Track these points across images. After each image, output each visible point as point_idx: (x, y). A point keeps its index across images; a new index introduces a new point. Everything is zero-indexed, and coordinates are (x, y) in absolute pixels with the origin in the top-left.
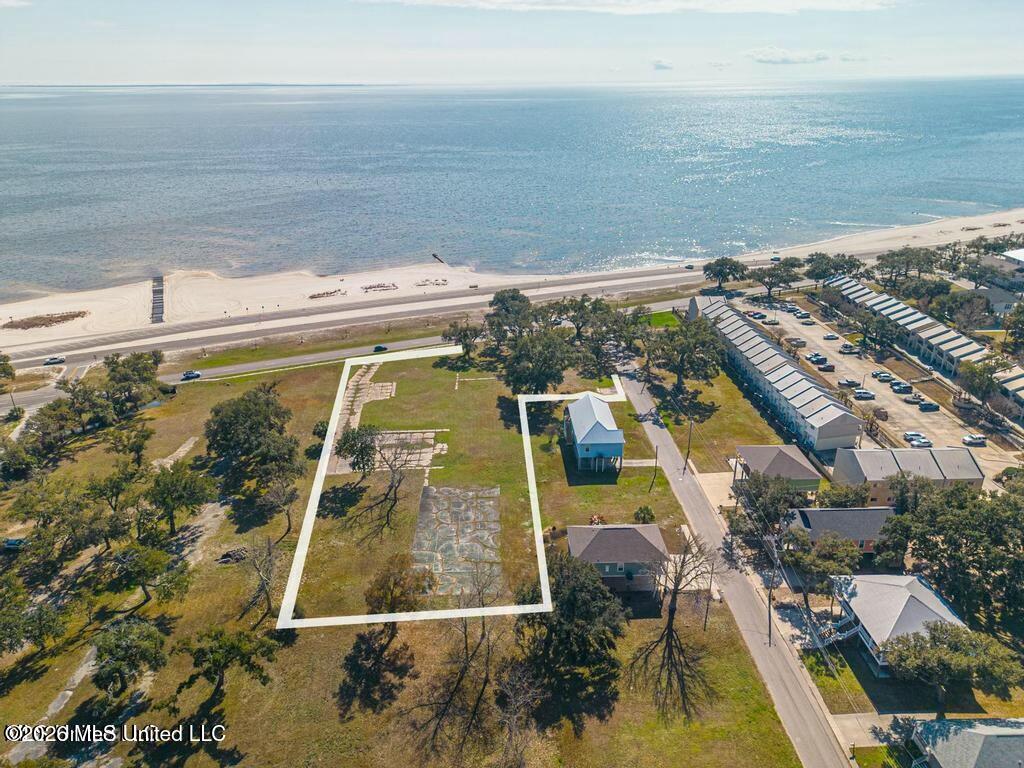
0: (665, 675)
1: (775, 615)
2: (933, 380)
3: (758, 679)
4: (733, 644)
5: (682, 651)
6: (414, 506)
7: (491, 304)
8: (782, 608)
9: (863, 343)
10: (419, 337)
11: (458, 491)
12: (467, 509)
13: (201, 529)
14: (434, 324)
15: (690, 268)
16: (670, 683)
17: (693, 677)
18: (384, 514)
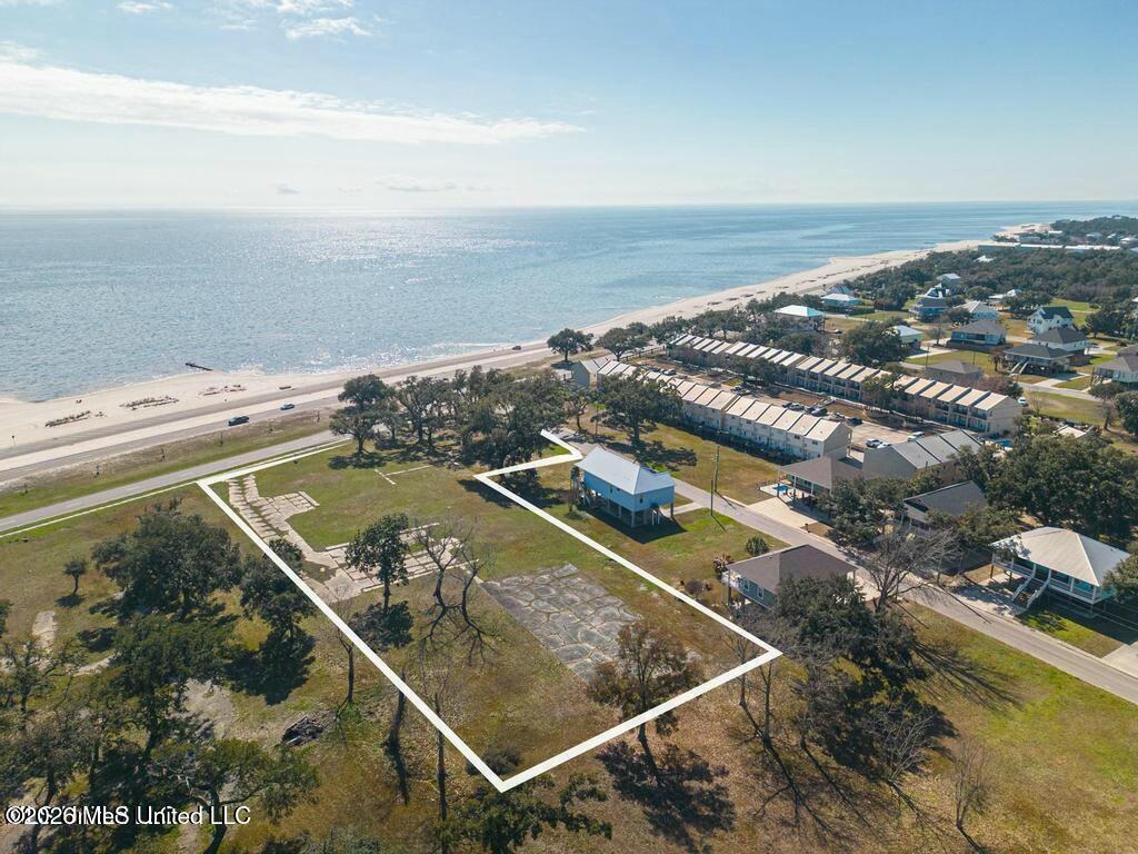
0: (948, 675)
1: (960, 598)
2: (834, 402)
3: (1018, 653)
4: (960, 630)
5: (935, 652)
6: (493, 604)
7: (341, 398)
8: (958, 590)
9: (744, 386)
10: (272, 443)
11: (526, 578)
12: (561, 593)
13: (202, 717)
14: (278, 428)
15: (518, 348)
16: (963, 681)
17: (972, 669)
18: (463, 623)
